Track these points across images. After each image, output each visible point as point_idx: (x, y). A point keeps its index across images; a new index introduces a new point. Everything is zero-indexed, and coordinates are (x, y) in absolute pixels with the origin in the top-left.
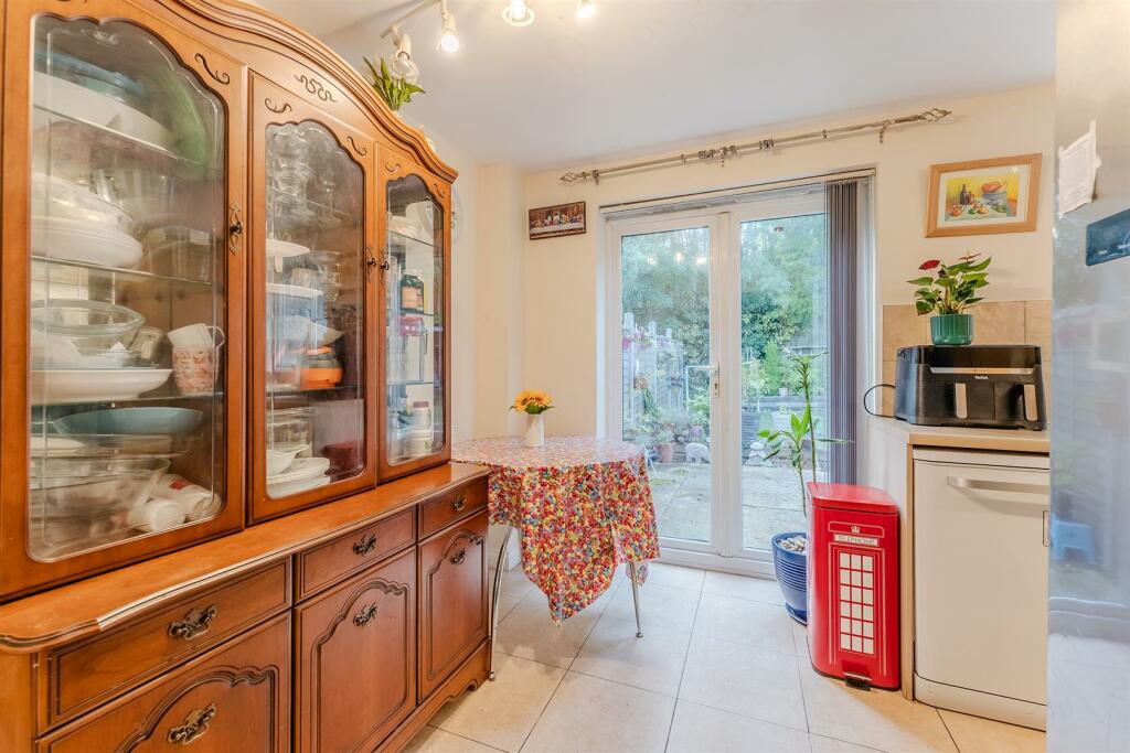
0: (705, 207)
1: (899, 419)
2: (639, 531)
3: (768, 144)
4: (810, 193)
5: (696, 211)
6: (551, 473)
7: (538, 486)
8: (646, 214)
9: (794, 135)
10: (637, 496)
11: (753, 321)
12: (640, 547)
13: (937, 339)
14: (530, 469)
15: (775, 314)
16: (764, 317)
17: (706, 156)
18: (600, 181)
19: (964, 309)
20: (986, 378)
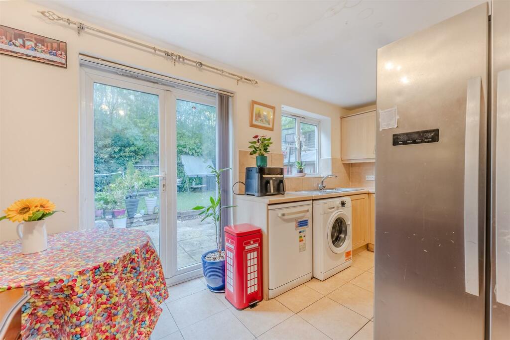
0: (157, 83)
1: (248, 195)
2: (158, 284)
3: (200, 64)
4: (208, 95)
5: (152, 84)
6: (103, 269)
7: (92, 284)
8: (117, 73)
9: (213, 66)
10: (156, 262)
11: (120, 150)
12: (160, 295)
13: (259, 164)
14: (81, 273)
15: (133, 148)
16: (127, 149)
17: (169, 55)
18: (82, 33)
19: (265, 154)
20: (275, 178)
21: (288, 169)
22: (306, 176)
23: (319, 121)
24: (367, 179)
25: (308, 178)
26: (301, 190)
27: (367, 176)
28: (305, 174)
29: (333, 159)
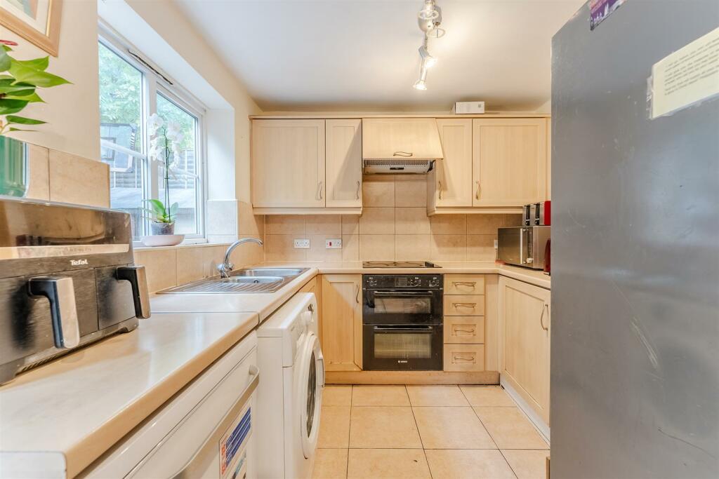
20: (85, 262)
23: (205, 111)
24: (295, 247)
25: (190, 249)
26: (173, 286)
27: (296, 241)
28: (181, 237)
29: (240, 204)
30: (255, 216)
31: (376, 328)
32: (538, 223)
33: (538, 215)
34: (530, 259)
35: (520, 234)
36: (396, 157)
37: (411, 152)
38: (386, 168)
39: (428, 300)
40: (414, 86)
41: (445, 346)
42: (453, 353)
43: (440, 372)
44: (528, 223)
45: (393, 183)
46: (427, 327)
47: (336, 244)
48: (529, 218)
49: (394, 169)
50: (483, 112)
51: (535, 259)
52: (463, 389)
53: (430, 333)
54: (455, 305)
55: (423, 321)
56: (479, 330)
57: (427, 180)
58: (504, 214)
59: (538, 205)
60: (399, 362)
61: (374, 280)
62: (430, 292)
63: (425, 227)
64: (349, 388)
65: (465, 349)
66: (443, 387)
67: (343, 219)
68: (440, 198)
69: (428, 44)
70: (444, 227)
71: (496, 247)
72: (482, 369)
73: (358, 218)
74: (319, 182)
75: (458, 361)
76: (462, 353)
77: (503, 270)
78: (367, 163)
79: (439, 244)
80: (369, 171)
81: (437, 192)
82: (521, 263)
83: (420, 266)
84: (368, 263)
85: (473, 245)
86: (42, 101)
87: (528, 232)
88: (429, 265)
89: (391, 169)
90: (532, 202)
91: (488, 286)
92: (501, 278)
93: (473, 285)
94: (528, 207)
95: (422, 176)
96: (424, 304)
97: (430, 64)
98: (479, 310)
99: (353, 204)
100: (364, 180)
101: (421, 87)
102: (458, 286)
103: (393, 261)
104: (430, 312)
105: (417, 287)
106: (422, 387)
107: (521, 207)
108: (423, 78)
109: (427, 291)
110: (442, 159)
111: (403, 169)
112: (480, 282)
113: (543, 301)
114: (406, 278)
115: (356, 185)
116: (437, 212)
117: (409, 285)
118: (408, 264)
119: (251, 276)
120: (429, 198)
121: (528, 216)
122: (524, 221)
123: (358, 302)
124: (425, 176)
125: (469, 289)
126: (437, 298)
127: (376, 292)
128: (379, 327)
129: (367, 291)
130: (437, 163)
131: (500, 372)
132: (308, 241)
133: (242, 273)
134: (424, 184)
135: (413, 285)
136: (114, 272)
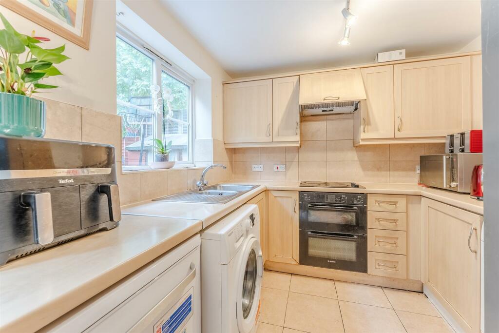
20: (72, 181)
21: (141, 156)
22: (176, 167)
23: (194, 81)
24: (253, 170)
25: (179, 171)
26: (165, 196)
27: (253, 166)
28: (174, 163)
29: (215, 141)
30: (226, 149)
31: (309, 233)
32: (463, 151)
33: (462, 143)
34: (455, 183)
35: (443, 160)
36: (325, 101)
37: (338, 96)
38: (319, 111)
39: (354, 214)
40: (339, 43)
41: (369, 254)
42: (376, 260)
43: (364, 274)
44: (452, 151)
45: (325, 122)
46: (352, 236)
47: (282, 168)
48: (453, 146)
49: (326, 111)
50: (404, 58)
51: (461, 184)
52: (386, 291)
53: (356, 241)
54: (378, 220)
55: (349, 231)
56: (401, 242)
57: (353, 118)
58: (427, 143)
59: (463, 134)
60: (329, 261)
61: (308, 196)
62: (356, 208)
63: (352, 155)
64: (289, 276)
65: (388, 258)
66: (368, 287)
67: (287, 150)
68: (364, 132)
69: (350, 6)
70: (369, 156)
71: (418, 172)
72: (405, 277)
73: (298, 149)
74: (268, 124)
75: (380, 267)
76: (385, 261)
77: (424, 192)
78: (304, 108)
79: (364, 169)
80: (306, 114)
81: (362, 127)
82: (445, 187)
83: (347, 186)
84: (305, 182)
85: (396, 169)
86: (61, 74)
87: (452, 159)
88: (355, 186)
89: (323, 111)
90: (456, 132)
91: (410, 206)
92: (423, 199)
93: (395, 204)
94: (452, 136)
95: (350, 115)
96: (351, 217)
97: (352, 21)
98: (401, 225)
99: (294, 139)
100: (301, 121)
101: (345, 43)
102: (380, 204)
103: (326, 181)
104: (355, 224)
105: (343, 204)
106: (349, 284)
107: (445, 137)
108: (346, 35)
109: (352, 207)
110: (366, 100)
111: (332, 110)
112: (402, 202)
113: (471, 224)
114: (334, 196)
115: (295, 125)
116: (362, 143)
117: (336, 201)
118: (337, 185)
119: (221, 190)
120: (356, 133)
121: (452, 144)
122: (447, 149)
123: (295, 212)
124: (352, 115)
125: (391, 207)
126: (362, 213)
127: (310, 205)
128: (312, 232)
129: (302, 204)
130: (362, 103)
131: (423, 281)
132: (262, 166)
133: (215, 187)
134: (351, 121)
135: (340, 201)
136: (97, 187)
